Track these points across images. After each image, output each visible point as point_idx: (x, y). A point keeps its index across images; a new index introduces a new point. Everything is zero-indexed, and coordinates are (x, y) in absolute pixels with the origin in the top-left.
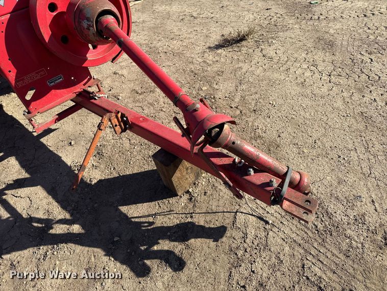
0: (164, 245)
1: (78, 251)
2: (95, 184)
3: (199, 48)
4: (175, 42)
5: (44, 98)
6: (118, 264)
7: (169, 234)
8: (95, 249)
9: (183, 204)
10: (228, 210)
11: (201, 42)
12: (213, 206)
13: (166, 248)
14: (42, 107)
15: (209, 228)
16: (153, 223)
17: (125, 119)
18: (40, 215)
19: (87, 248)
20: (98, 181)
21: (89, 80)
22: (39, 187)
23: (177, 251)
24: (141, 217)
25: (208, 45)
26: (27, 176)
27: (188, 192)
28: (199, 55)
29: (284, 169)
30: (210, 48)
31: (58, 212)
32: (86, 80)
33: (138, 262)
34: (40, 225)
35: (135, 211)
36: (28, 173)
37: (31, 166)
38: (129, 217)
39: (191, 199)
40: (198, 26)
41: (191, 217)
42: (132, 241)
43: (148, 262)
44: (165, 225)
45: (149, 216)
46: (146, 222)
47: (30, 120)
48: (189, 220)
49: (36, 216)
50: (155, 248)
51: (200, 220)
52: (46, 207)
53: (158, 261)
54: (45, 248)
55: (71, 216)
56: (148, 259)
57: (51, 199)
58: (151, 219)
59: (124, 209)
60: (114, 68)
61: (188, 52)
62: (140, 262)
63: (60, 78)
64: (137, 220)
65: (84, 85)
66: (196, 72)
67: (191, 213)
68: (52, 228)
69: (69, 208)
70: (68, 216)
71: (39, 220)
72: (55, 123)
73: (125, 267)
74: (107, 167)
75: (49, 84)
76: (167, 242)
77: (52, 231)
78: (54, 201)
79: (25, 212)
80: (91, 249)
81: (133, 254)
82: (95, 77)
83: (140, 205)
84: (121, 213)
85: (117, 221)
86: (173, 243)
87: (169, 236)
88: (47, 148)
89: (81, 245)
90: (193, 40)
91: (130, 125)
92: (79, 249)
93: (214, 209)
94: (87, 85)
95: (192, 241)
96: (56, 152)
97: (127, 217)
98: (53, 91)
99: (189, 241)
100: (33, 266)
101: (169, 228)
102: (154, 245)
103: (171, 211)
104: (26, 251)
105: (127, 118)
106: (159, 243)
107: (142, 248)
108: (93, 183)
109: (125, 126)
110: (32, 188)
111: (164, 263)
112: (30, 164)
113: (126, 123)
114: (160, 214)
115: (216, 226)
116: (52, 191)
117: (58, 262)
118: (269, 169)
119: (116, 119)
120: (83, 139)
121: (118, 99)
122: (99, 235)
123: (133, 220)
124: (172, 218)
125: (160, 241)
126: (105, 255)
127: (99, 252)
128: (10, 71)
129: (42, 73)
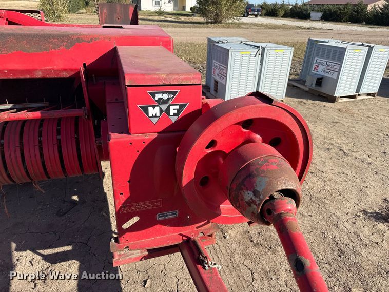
3: (348, 204)
4: (316, 179)
11: (352, 197)
14: (135, 240)
21: (206, 223)
25: (362, 205)
28: (348, 217)
30: (365, 212)
32: (202, 223)
40: (349, 168)
61: (332, 205)
63: (174, 214)
65: (197, 228)
66: (343, 247)
72: (141, 260)
75: (158, 217)
90: (341, 187)
94: (200, 229)
98: (158, 227)
121: (225, 238)
128: (121, 194)
129: (157, 204)
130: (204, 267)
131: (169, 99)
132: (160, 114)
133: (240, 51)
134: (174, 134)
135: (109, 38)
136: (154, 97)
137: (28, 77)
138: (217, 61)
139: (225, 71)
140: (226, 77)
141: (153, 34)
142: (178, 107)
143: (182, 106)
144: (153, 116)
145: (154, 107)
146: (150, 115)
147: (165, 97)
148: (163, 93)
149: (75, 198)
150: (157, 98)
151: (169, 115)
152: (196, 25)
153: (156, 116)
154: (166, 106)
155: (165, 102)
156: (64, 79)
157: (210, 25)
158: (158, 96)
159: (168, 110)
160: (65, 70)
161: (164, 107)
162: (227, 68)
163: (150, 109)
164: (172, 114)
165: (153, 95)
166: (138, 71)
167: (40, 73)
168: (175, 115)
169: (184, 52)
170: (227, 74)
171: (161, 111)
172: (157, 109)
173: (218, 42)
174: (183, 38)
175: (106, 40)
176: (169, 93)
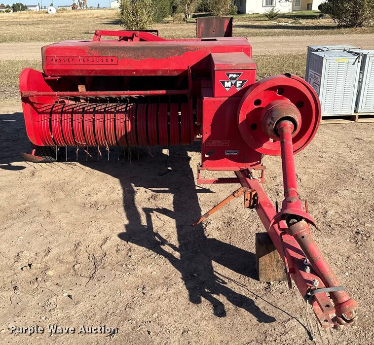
0: (221, 298)
1: (168, 266)
2: (210, 239)
5: (217, 161)
6: (185, 287)
7: (231, 295)
8: (178, 272)
9: (258, 288)
10: (289, 313)
12: (279, 304)
13: (221, 301)
14: (211, 167)
15: (263, 313)
16: (226, 283)
17: (256, 198)
18: (163, 235)
19: (174, 268)
20: (213, 239)
21: (258, 164)
22: (174, 220)
23: (226, 307)
24: (221, 275)
26: (173, 210)
27: (269, 283)
29: (335, 283)
31: (174, 240)
32: (255, 163)
33: (198, 294)
34: (159, 240)
35: (220, 270)
36: (174, 209)
37: (179, 206)
38: (214, 270)
39: (266, 289)
41: (256, 298)
42: (204, 283)
43: (203, 299)
44: (233, 290)
45: (227, 278)
46: (222, 280)
47: (199, 171)
48: (253, 299)
49: (160, 234)
50: (215, 296)
51: (260, 304)
52: (170, 233)
53: (209, 303)
54: (153, 252)
55: (179, 246)
56: (204, 297)
57: (175, 231)
58: (227, 281)
59: (214, 264)
60: (298, 170)
62: (198, 295)
63: (236, 153)
64: (217, 275)
65: (251, 166)
67: (258, 296)
68: (164, 245)
69: (182, 241)
70: (177, 246)
71: (160, 237)
72: (214, 183)
73: (187, 291)
74: (227, 234)
75: (226, 153)
76: (225, 298)
77: (162, 247)
78: (176, 233)
79: (156, 228)
80: (176, 270)
81: (198, 288)
82: (264, 165)
83: (226, 269)
84: (211, 264)
85: (205, 267)
86: (228, 301)
87: (230, 296)
88: (198, 200)
89: (172, 264)
91: (257, 205)
92: (170, 265)
93: (279, 305)
94: (253, 167)
95: (243, 310)
96: (201, 206)
97: (213, 269)
98: (225, 159)
99: (240, 308)
100: (139, 256)
101: (234, 293)
102: (215, 294)
103: (245, 286)
104: (141, 247)
105: (258, 198)
106: (219, 295)
107: (206, 290)
108: (209, 237)
109: (253, 204)
110: (169, 218)
111: (212, 306)
112: (179, 204)
113: (255, 201)
114: (235, 282)
115: (269, 315)
116: (179, 227)
117: (153, 263)
118: (322, 275)
119: (249, 195)
120: (226, 208)
122: (188, 267)
123: (215, 273)
124: (242, 289)
125: (221, 295)
126: (181, 278)
127: (180, 274)
128: (206, 133)
129: (226, 143)
130: (250, 178)
131: (236, 77)
132: (231, 86)
133: (335, 58)
134: (238, 98)
135: (206, 48)
136: (228, 76)
137: (153, 75)
138: (312, 70)
139: (319, 80)
140: (320, 85)
141: (237, 44)
142: (241, 82)
143: (243, 82)
144: (227, 87)
145: (228, 82)
146: (226, 86)
147: (235, 76)
148: (233, 74)
149: (170, 168)
150: (230, 77)
151: (236, 87)
152: (321, 31)
153: (228, 87)
154: (235, 81)
155: (234, 79)
156: (174, 76)
157: (343, 29)
158: (231, 76)
159: (235, 84)
160: (176, 70)
161: (234, 82)
162: (321, 76)
163: (226, 83)
164: (237, 86)
165: (228, 75)
166: (221, 63)
167: (161, 72)
168: (239, 87)
169: (291, 65)
170: (320, 82)
171: (232, 84)
172: (230, 83)
173: (317, 51)
174: (294, 49)
175: (205, 49)
176: (237, 74)
